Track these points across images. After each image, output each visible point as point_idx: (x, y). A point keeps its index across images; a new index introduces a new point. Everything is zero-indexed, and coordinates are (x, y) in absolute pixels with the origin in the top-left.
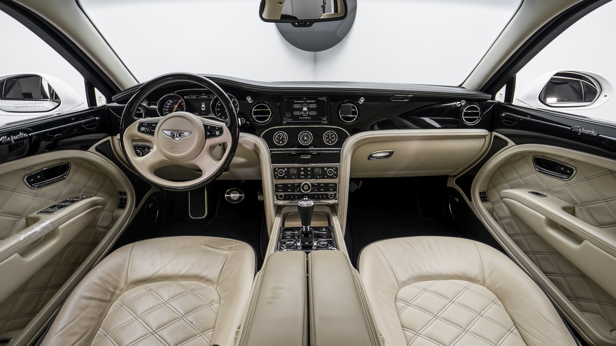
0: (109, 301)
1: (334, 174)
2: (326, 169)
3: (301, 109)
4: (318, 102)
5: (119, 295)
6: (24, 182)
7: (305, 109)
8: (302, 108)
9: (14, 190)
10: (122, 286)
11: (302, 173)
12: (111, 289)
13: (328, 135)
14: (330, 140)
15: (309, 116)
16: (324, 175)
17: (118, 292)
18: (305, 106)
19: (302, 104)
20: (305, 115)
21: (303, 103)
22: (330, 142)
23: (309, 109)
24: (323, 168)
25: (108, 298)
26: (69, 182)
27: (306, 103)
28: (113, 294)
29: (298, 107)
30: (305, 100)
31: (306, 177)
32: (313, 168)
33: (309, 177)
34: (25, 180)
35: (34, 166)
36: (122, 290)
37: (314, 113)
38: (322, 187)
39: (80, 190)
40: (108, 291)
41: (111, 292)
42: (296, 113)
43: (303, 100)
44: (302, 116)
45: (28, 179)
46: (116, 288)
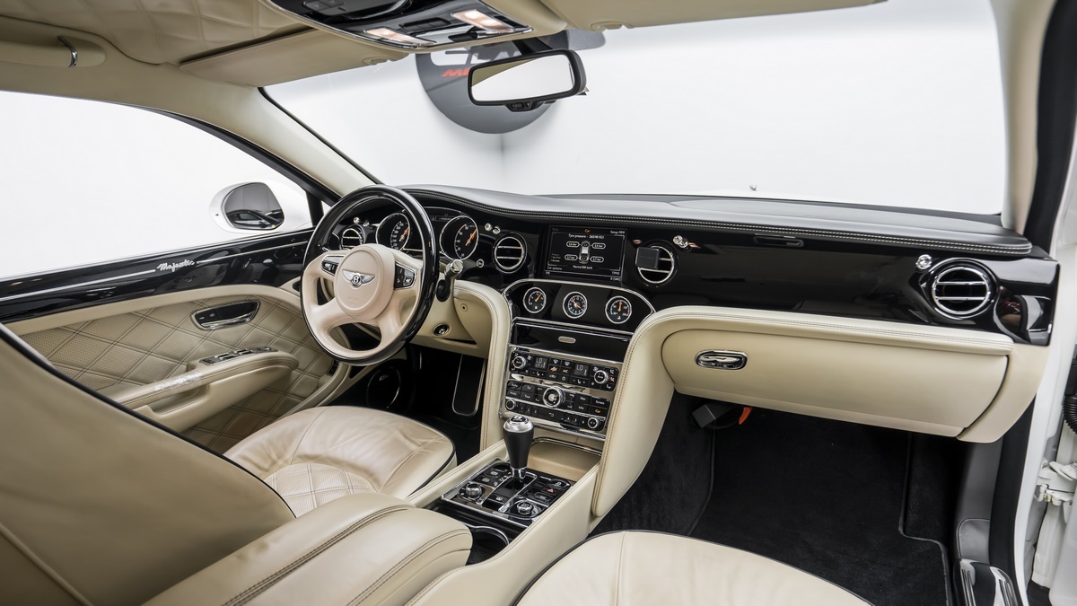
0: (267, 470)
1: (609, 381)
2: (595, 369)
3: (577, 251)
4: (610, 240)
5: (281, 467)
6: (192, 320)
7: (585, 251)
8: (580, 249)
9: (176, 328)
10: (288, 456)
11: (554, 369)
12: (274, 456)
13: (617, 304)
14: (620, 314)
15: (589, 263)
16: (589, 379)
17: (280, 462)
18: (585, 245)
19: (580, 240)
20: (583, 263)
21: (584, 239)
22: (619, 318)
23: (592, 252)
24: (590, 367)
25: (266, 466)
26: (255, 326)
27: (588, 239)
28: (274, 463)
29: (574, 246)
30: (588, 235)
31: (558, 379)
32: (573, 364)
33: (564, 378)
34: (193, 316)
35: (209, 299)
36: (286, 462)
37: (599, 260)
38: (581, 403)
39: (270, 340)
40: (270, 457)
41: (272, 459)
42: (569, 257)
43: (583, 233)
44: (577, 263)
45: (197, 317)
46: (280, 457)
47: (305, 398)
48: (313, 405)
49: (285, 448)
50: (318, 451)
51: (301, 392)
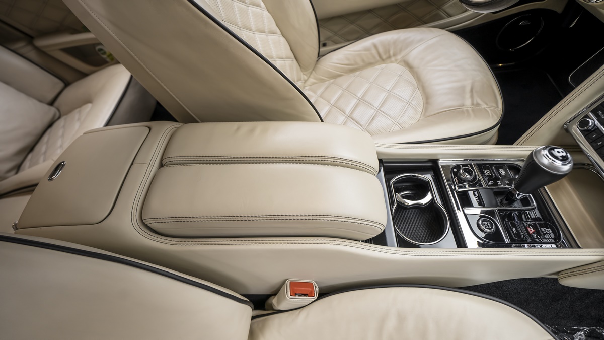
0: (383, 60)
5: (392, 62)
10: (399, 57)
12: (391, 53)
17: (393, 59)
25: (384, 57)
28: (389, 57)
36: (396, 60)
40: (389, 52)
41: (389, 54)
46: (395, 55)
47: (451, 16)
48: (442, 27)
49: (401, 51)
50: (415, 63)
51: (450, 11)
